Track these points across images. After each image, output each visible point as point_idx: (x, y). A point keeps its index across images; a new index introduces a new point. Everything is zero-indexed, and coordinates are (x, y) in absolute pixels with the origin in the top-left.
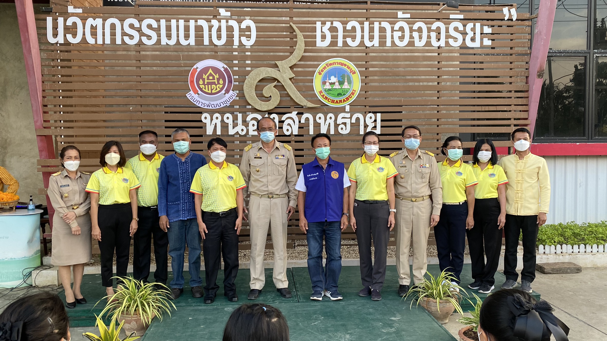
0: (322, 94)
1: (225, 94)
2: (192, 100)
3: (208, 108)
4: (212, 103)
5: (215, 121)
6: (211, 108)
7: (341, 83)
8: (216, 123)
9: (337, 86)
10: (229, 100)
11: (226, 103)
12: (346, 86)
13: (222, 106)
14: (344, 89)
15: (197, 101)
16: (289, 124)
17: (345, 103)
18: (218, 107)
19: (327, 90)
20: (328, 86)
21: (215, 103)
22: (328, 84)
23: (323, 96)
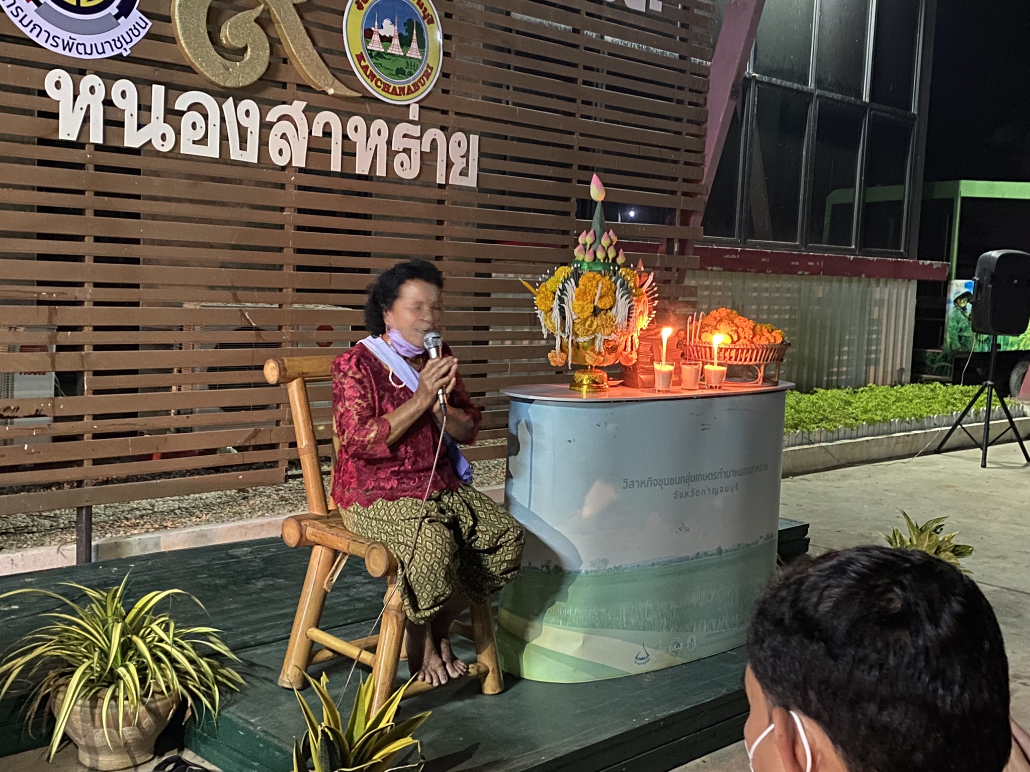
0: (363, 63)
1: (117, 17)
2: (16, 21)
3: (67, 53)
4: (80, 38)
5: (85, 98)
6: (74, 54)
7: (405, 42)
8: (89, 106)
9: (395, 48)
10: (128, 40)
11: (119, 45)
12: (414, 52)
13: (109, 53)
14: (410, 58)
15: (31, 26)
16: (284, 136)
17: (411, 96)
18: (95, 56)
19: (373, 54)
20: (376, 45)
21: (88, 40)
22: (376, 38)
23: (365, 68)
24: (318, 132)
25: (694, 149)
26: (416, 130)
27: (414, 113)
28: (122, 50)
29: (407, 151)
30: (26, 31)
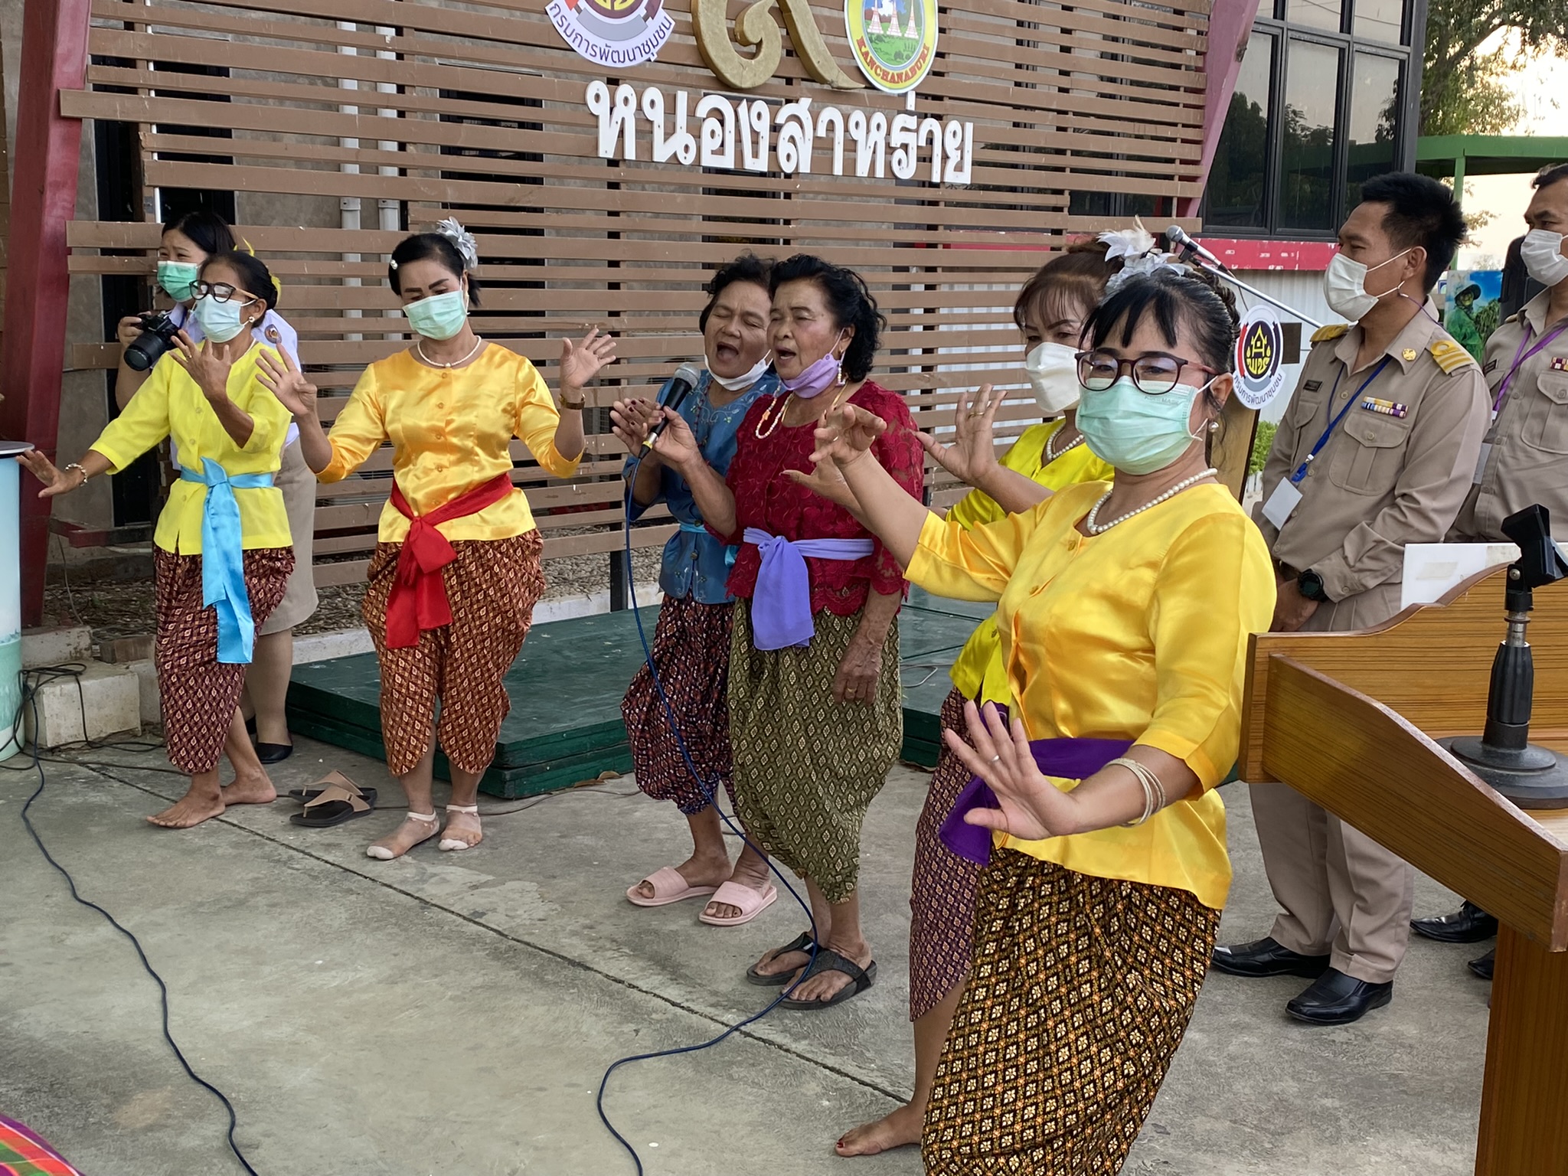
0: (864, 50)
1: (645, 19)
2: (561, 31)
3: (603, 62)
4: (616, 46)
5: (621, 110)
6: (609, 63)
7: (903, 23)
8: (623, 119)
9: (894, 30)
10: (655, 43)
11: (647, 50)
12: (911, 33)
13: (640, 60)
14: (908, 39)
15: (574, 36)
16: (792, 139)
18: (628, 64)
19: (874, 37)
20: (876, 28)
21: (620, 46)
22: (876, 18)
23: (866, 55)
24: (822, 132)
25: (1192, 123)
26: (912, 122)
27: (911, 103)
28: (650, 55)
29: (905, 147)
30: (569, 41)
